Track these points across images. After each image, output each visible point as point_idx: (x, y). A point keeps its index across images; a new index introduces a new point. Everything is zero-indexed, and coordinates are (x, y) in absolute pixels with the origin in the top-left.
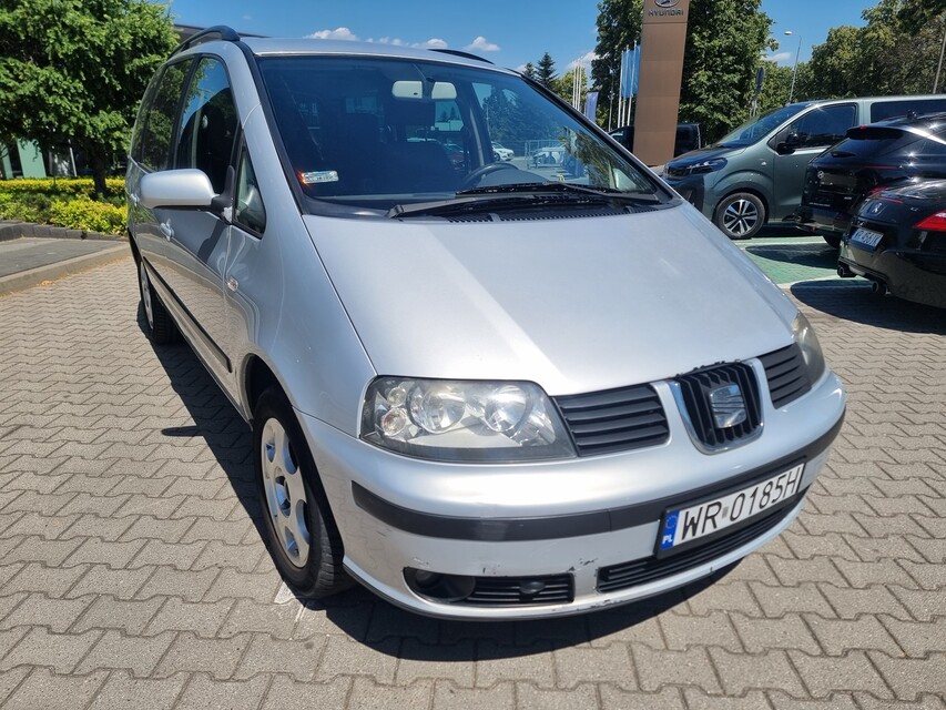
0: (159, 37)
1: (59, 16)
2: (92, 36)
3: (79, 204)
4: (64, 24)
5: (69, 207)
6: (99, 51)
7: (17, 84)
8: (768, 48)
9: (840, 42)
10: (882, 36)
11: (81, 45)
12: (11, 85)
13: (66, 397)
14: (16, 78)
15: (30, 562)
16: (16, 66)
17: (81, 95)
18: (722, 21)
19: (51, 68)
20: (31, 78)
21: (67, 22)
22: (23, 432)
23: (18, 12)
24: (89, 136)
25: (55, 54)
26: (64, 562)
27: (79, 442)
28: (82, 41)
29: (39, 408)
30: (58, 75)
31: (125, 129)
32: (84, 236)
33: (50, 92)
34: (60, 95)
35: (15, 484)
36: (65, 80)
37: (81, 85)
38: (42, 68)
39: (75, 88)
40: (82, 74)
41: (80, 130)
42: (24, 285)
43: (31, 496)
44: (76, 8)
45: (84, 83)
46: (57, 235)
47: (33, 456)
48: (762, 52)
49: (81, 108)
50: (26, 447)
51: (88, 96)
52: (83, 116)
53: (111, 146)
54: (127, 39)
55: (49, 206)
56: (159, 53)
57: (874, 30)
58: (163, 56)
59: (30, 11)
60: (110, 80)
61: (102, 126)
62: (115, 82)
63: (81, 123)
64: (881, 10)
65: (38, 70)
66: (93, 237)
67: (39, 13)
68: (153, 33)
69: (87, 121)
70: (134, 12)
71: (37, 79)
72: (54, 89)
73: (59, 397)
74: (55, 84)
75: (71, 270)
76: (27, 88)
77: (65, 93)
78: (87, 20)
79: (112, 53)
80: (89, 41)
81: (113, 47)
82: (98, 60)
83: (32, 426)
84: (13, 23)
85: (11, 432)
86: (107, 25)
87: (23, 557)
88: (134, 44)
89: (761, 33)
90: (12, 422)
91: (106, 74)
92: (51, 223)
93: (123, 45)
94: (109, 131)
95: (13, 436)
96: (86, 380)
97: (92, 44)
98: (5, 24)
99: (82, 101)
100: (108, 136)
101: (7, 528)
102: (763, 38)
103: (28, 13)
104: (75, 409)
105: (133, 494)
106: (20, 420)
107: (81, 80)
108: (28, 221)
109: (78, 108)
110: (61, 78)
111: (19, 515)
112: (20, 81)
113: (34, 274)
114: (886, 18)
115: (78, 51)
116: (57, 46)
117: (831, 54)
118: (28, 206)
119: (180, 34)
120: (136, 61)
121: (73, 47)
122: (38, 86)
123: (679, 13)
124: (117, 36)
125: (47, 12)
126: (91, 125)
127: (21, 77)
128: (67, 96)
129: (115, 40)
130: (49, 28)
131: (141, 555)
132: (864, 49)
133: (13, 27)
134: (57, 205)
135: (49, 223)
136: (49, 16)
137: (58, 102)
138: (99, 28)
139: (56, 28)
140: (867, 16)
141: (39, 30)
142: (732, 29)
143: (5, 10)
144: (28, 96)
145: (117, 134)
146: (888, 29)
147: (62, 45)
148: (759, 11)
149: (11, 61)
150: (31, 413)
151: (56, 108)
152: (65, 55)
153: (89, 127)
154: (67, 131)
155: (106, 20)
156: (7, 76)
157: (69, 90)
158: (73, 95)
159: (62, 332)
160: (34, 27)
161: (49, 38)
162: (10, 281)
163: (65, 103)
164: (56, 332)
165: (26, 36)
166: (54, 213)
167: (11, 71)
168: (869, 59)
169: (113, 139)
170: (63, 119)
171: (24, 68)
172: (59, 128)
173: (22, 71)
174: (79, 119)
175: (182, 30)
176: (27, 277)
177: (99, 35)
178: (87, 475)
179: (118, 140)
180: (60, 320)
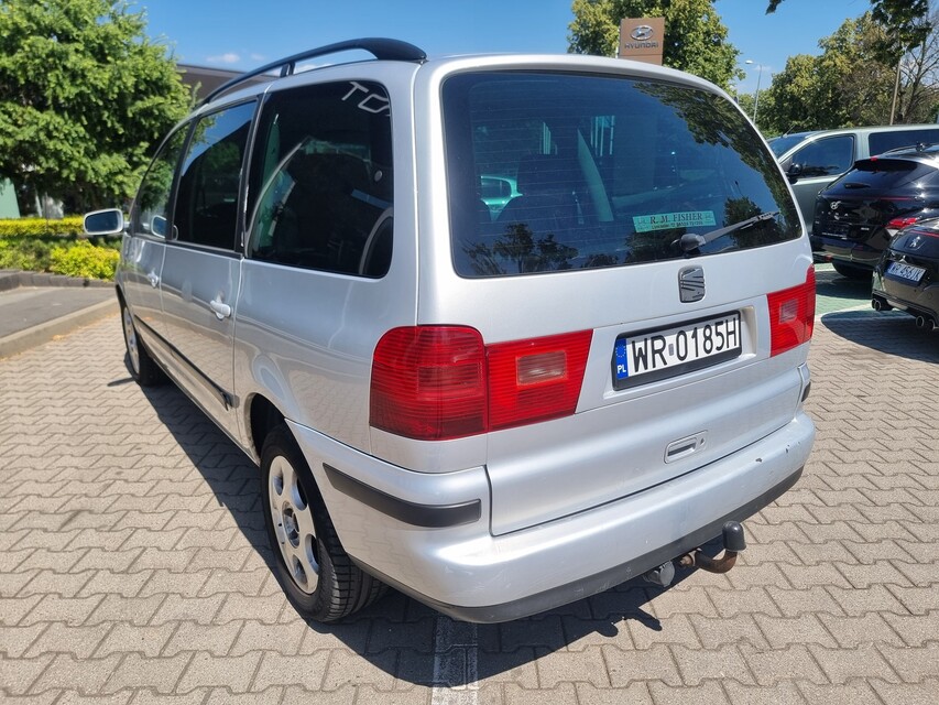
0: (161, 79)
1: (60, 59)
2: (95, 79)
3: (80, 250)
4: (65, 68)
5: (69, 255)
6: (101, 93)
7: (16, 129)
8: (736, 78)
9: (799, 70)
10: (839, 63)
11: (84, 88)
12: (10, 130)
13: (118, 473)
14: (15, 123)
15: (138, 689)
16: (15, 111)
17: (83, 139)
18: (691, 52)
19: (52, 112)
20: (30, 123)
21: (69, 65)
22: (84, 520)
23: (18, 56)
24: (90, 181)
25: (55, 98)
26: (176, 686)
27: (149, 530)
28: (85, 84)
29: (94, 488)
30: (58, 119)
31: (127, 172)
32: (86, 283)
33: (50, 136)
34: (61, 140)
35: (92, 587)
36: (66, 124)
37: (82, 129)
38: (42, 112)
39: (76, 132)
40: (83, 118)
41: (81, 175)
42: (36, 341)
43: (115, 601)
44: (77, 51)
45: (85, 127)
46: (56, 283)
47: (103, 549)
48: (730, 81)
49: (82, 152)
50: (91, 538)
51: (90, 140)
52: (85, 160)
53: (113, 190)
54: (131, 81)
55: (48, 253)
56: (161, 95)
57: (830, 58)
58: (166, 98)
59: (30, 55)
60: (112, 122)
61: (104, 171)
62: (117, 125)
63: (82, 168)
64: (836, 40)
65: (38, 114)
66: (96, 285)
67: (39, 57)
68: (156, 75)
69: (89, 166)
70: (135, 53)
71: (37, 124)
72: (55, 134)
73: (111, 474)
74: (56, 129)
75: (81, 322)
76: (27, 133)
77: (66, 137)
78: (89, 63)
79: (115, 96)
80: (92, 84)
81: (116, 90)
82: (101, 103)
83: (91, 512)
84: (13, 67)
85: (70, 520)
86: (108, 67)
87: (128, 682)
88: (136, 86)
89: (728, 64)
90: (67, 507)
91: (108, 117)
92: (51, 272)
93: (126, 88)
94: (112, 175)
95: (73, 525)
96: (134, 452)
97: (95, 88)
98: (5, 69)
99: (83, 145)
100: (109, 180)
101: (100, 644)
102: (731, 67)
103: (28, 57)
104: (132, 488)
105: (228, 594)
106: (75, 504)
107: (83, 125)
108: (26, 269)
109: (79, 152)
110: (62, 122)
111: (107, 626)
112: (19, 126)
113: (45, 329)
114: (841, 47)
115: (81, 94)
116: (58, 90)
117: (790, 82)
118: (25, 253)
119: (181, 74)
120: (139, 104)
121: (74, 91)
122: (37, 132)
123: (654, 45)
124: (120, 78)
125: (48, 56)
126: (93, 169)
127: (20, 122)
128: (68, 140)
129: (118, 83)
130: (50, 71)
131: (261, 673)
132: (822, 77)
133: (13, 71)
134: (57, 252)
135: (47, 271)
136: (51, 60)
137: (59, 146)
138: (101, 70)
139: (57, 72)
140: (822, 44)
141: (39, 74)
142: (700, 60)
143: (4, 54)
144: (28, 142)
145: (120, 178)
146: (843, 57)
147: (63, 89)
148: (725, 42)
149: (9, 106)
150: (86, 495)
151: (56, 154)
152: (67, 99)
153: (91, 173)
154: (68, 177)
155: (108, 62)
156: (6, 121)
157: (70, 134)
158: (74, 139)
159: (91, 396)
160: (34, 70)
161: (49, 82)
162: (21, 338)
163: (66, 148)
164: (85, 395)
165: (27, 81)
166: (54, 260)
167: (10, 116)
168: (827, 86)
169: (115, 183)
170: (63, 164)
171: (24, 113)
172: (60, 173)
173: (21, 116)
174: (81, 164)
175: (184, 71)
176: (38, 333)
177: (101, 77)
178: (169, 570)
179: (120, 184)
180: (85, 381)
